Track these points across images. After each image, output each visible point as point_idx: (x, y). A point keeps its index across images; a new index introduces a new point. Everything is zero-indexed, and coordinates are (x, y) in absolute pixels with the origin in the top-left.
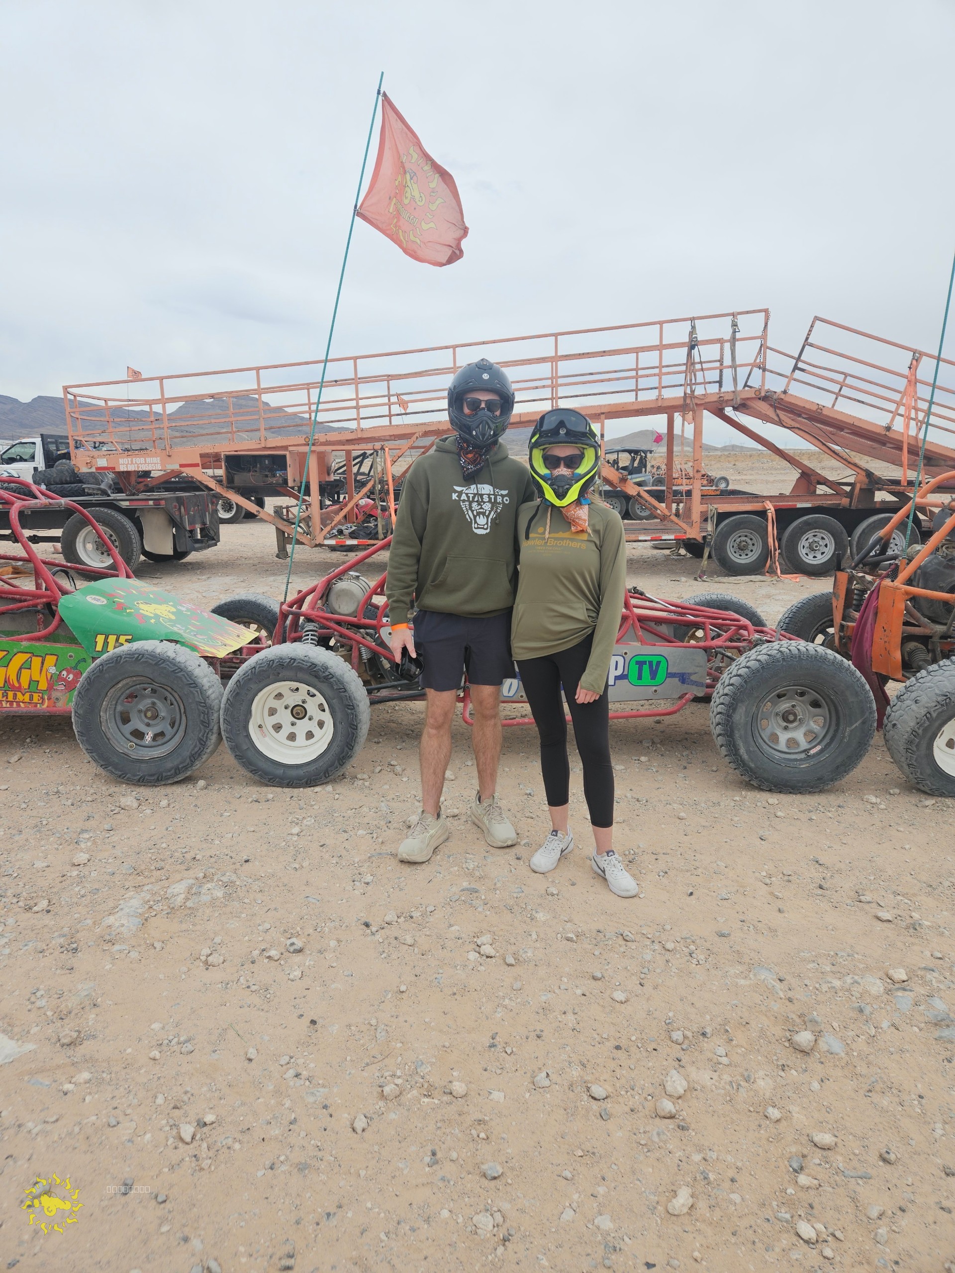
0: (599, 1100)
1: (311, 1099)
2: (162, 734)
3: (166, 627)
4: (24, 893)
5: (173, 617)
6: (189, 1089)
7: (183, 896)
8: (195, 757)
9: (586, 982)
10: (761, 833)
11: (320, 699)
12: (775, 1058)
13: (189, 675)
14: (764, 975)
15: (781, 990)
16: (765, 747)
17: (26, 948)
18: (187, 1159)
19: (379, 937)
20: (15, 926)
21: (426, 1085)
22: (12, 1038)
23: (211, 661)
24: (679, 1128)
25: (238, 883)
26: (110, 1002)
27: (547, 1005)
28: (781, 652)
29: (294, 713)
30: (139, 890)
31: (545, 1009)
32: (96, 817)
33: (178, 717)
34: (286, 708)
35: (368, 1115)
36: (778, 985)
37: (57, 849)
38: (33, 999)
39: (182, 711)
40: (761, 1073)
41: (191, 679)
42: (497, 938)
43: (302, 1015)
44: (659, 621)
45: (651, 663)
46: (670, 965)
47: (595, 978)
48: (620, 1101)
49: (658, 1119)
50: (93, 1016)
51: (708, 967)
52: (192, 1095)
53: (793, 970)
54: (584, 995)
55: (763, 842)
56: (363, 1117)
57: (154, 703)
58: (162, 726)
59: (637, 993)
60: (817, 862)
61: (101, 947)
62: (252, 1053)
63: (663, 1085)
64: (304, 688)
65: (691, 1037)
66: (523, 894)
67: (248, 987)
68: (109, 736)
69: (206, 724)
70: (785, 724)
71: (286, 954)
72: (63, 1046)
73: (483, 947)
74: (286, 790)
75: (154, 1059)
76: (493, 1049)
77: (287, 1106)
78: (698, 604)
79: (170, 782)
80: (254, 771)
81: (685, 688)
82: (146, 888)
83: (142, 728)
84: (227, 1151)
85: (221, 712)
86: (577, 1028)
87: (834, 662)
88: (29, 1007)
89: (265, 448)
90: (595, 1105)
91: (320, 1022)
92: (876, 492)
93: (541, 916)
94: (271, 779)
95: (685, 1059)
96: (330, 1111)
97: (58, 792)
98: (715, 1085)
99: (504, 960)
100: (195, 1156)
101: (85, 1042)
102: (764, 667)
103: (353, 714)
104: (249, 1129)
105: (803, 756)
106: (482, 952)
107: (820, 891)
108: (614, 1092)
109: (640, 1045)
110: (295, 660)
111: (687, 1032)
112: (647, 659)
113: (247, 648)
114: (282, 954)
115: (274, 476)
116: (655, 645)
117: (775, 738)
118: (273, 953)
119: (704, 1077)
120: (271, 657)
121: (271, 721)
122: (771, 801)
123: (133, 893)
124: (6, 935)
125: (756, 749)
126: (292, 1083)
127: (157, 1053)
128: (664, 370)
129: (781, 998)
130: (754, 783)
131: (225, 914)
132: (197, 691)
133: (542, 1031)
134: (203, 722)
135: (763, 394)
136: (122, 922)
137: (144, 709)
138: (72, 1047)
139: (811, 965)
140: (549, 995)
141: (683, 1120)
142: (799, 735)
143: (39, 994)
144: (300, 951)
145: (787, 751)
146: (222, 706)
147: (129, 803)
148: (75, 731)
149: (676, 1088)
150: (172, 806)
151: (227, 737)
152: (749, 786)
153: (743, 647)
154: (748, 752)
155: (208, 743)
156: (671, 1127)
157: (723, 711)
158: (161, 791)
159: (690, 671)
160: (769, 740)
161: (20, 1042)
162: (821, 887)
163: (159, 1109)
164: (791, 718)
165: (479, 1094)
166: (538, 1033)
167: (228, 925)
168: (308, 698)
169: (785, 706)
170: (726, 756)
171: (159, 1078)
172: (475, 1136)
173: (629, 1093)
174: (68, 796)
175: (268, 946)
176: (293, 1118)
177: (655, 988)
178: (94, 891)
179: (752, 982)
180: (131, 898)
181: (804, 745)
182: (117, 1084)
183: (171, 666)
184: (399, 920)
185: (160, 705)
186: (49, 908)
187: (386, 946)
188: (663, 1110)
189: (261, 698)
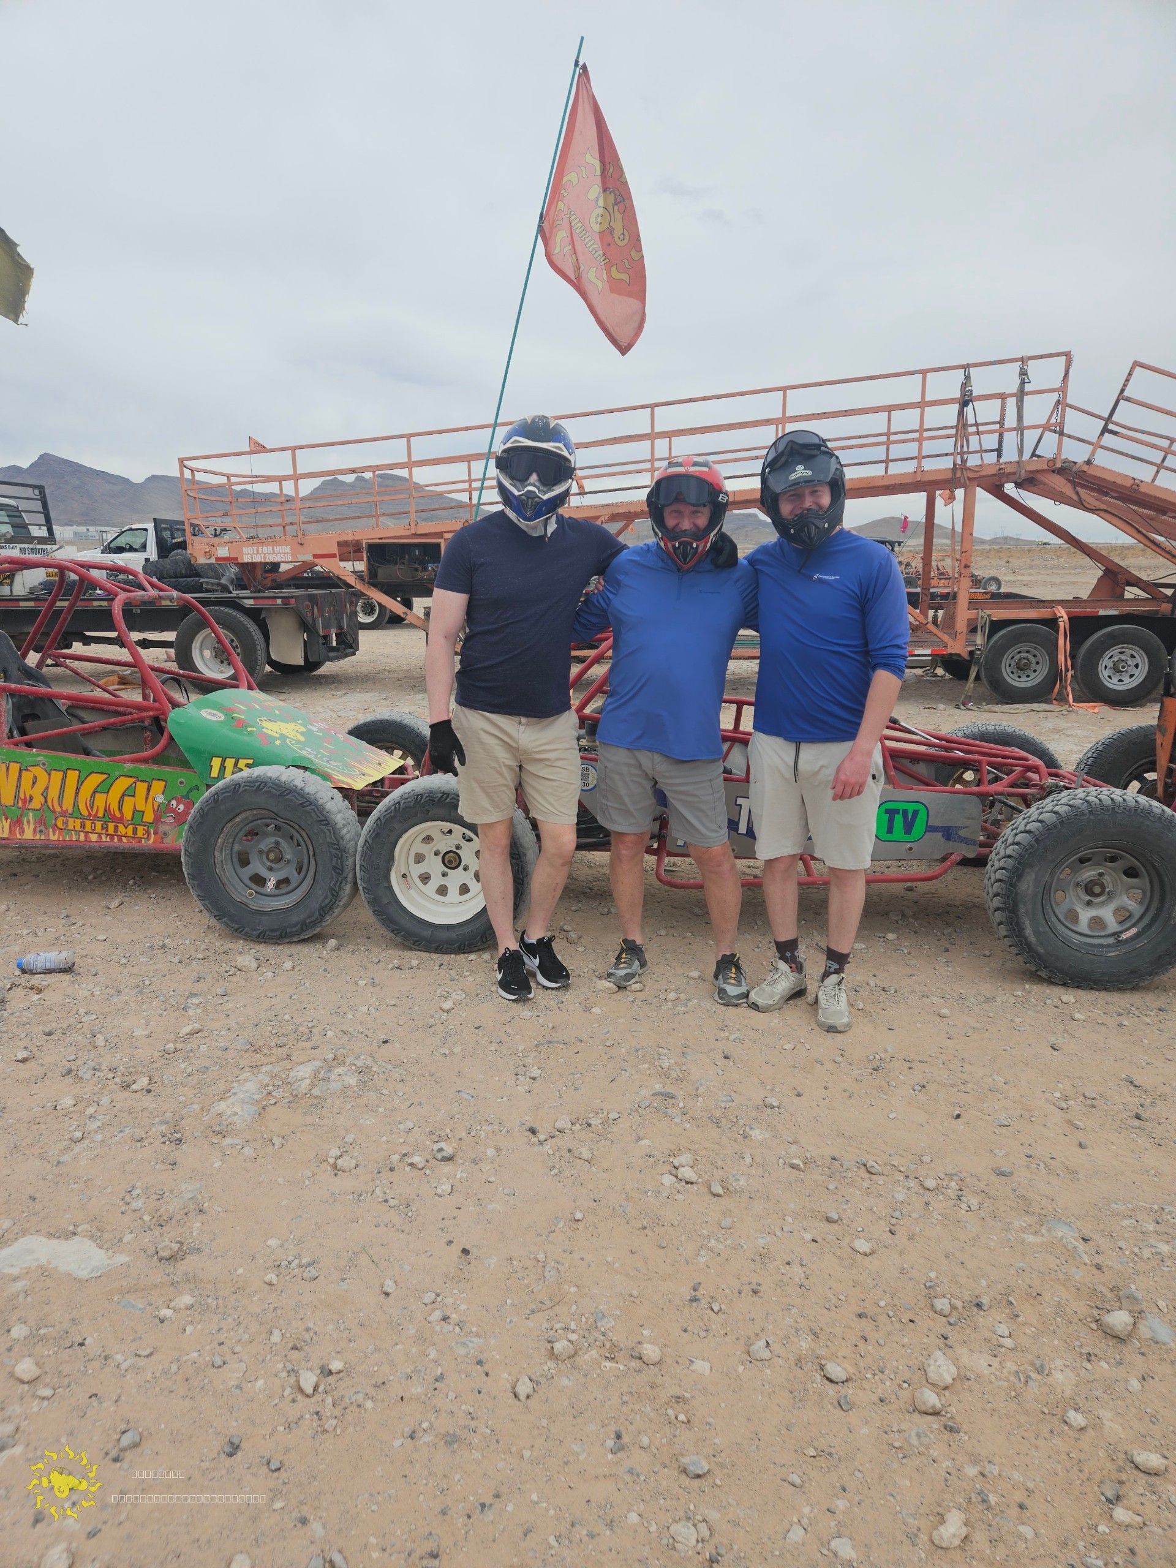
0: (837, 1383)
1: (462, 1351)
2: (286, 881)
3: (293, 750)
4: (121, 1068)
5: (302, 739)
6: (311, 1325)
7: (308, 1081)
8: (326, 910)
9: (817, 1225)
10: (1053, 1040)
12: (1077, 1343)
13: (320, 810)
14: (1061, 1231)
15: (1086, 1253)
16: (1060, 927)
17: (122, 1134)
18: (308, 1416)
19: (547, 1148)
20: (110, 1106)
21: (608, 1345)
22: (101, 1247)
23: (347, 793)
24: (945, 1428)
25: (374, 1069)
26: (219, 1209)
27: (765, 1251)
28: (1087, 802)
29: (446, 861)
30: (256, 1071)
31: (763, 1257)
32: (208, 978)
33: (306, 861)
34: (436, 854)
35: (533, 1377)
36: (1081, 1246)
37: (161, 1015)
38: (127, 1199)
39: (311, 853)
40: (1059, 1363)
41: (323, 815)
42: (699, 1158)
43: (451, 1242)
44: (915, 757)
45: (905, 812)
46: (931, 1209)
47: (829, 1220)
48: (865, 1386)
49: (916, 1415)
50: (198, 1224)
51: (983, 1215)
52: (315, 1333)
53: (1102, 1226)
54: (814, 1241)
55: (1055, 1053)
56: (527, 1380)
57: (277, 843)
58: (289, 872)
59: (886, 1244)
60: (1131, 1082)
61: (209, 1139)
62: (389, 1285)
63: (923, 1369)
64: (458, 831)
65: (961, 1309)
66: (734, 1104)
67: (386, 1201)
68: (225, 880)
69: (339, 870)
70: (1088, 898)
71: (433, 1162)
72: (161, 1259)
73: (681, 1170)
74: (434, 956)
75: (270, 1284)
76: (694, 1304)
77: (432, 1356)
78: (968, 737)
79: (295, 939)
80: (395, 931)
81: (950, 846)
82: (264, 1069)
83: (264, 872)
84: (357, 1410)
85: (358, 857)
86: (806, 1283)
87: (1161, 817)
88: (123, 1208)
89: (416, 535)
90: (831, 1389)
91: (474, 1252)
93: (756, 1134)
94: (416, 941)
95: (954, 1336)
96: (486, 1368)
97: (164, 946)
98: (995, 1375)
99: (709, 1188)
100: (317, 1413)
101: (188, 1256)
102: (1063, 821)
104: (384, 1383)
105: (1111, 940)
106: (680, 1176)
107: (1137, 1123)
108: (857, 1373)
109: (891, 1314)
110: (448, 795)
111: (956, 1301)
112: (901, 806)
113: (390, 779)
114: (427, 1161)
115: (425, 569)
116: (912, 789)
117: (1074, 917)
118: (416, 1159)
119: (980, 1362)
120: (418, 790)
121: (416, 870)
122: (1065, 998)
123: (248, 1074)
124: (99, 1118)
125: (1048, 929)
126: (438, 1328)
127: (274, 1276)
128: (926, 434)
129: (1086, 1264)
130: (1043, 974)
131: (359, 1107)
132: (329, 830)
133: (759, 1285)
134: (335, 868)
135: (1058, 465)
136: (235, 1109)
137: (265, 849)
138: (172, 1262)
139: (1127, 1222)
140: (769, 1238)
141: (952, 1418)
142: (1107, 913)
143: (135, 1193)
144: (450, 1159)
145: (1089, 933)
146: (359, 849)
147: (246, 963)
148: (185, 873)
149: (942, 1375)
150: (296, 970)
151: (363, 888)
152: (1035, 977)
153: (1031, 794)
154: (1036, 932)
155: (341, 894)
156: (935, 1426)
157: (1004, 878)
158: (285, 950)
159: (957, 825)
160: (1066, 918)
161: (110, 1253)
162: (1138, 1117)
163: (274, 1348)
164: (1097, 890)
165: (677, 1362)
166: (755, 1287)
167: (362, 1121)
168: (463, 843)
169: (1089, 874)
170: (1005, 937)
171: (275, 1309)
172: (673, 1417)
173: (877, 1377)
174: (176, 951)
175: (411, 1150)
176: (439, 1374)
177: (911, 1238)
178: (203, 1070)
179: (1045, 1240)
180: (246, 1081)
181: (1113, 925)
182: (225, 1313)
183: (299, 798)
184: (573, 1128)
185: (284, 845)
186: (149, 1087)
187: (557, 1159)
188: (924, 1403)
189: (406, 841)
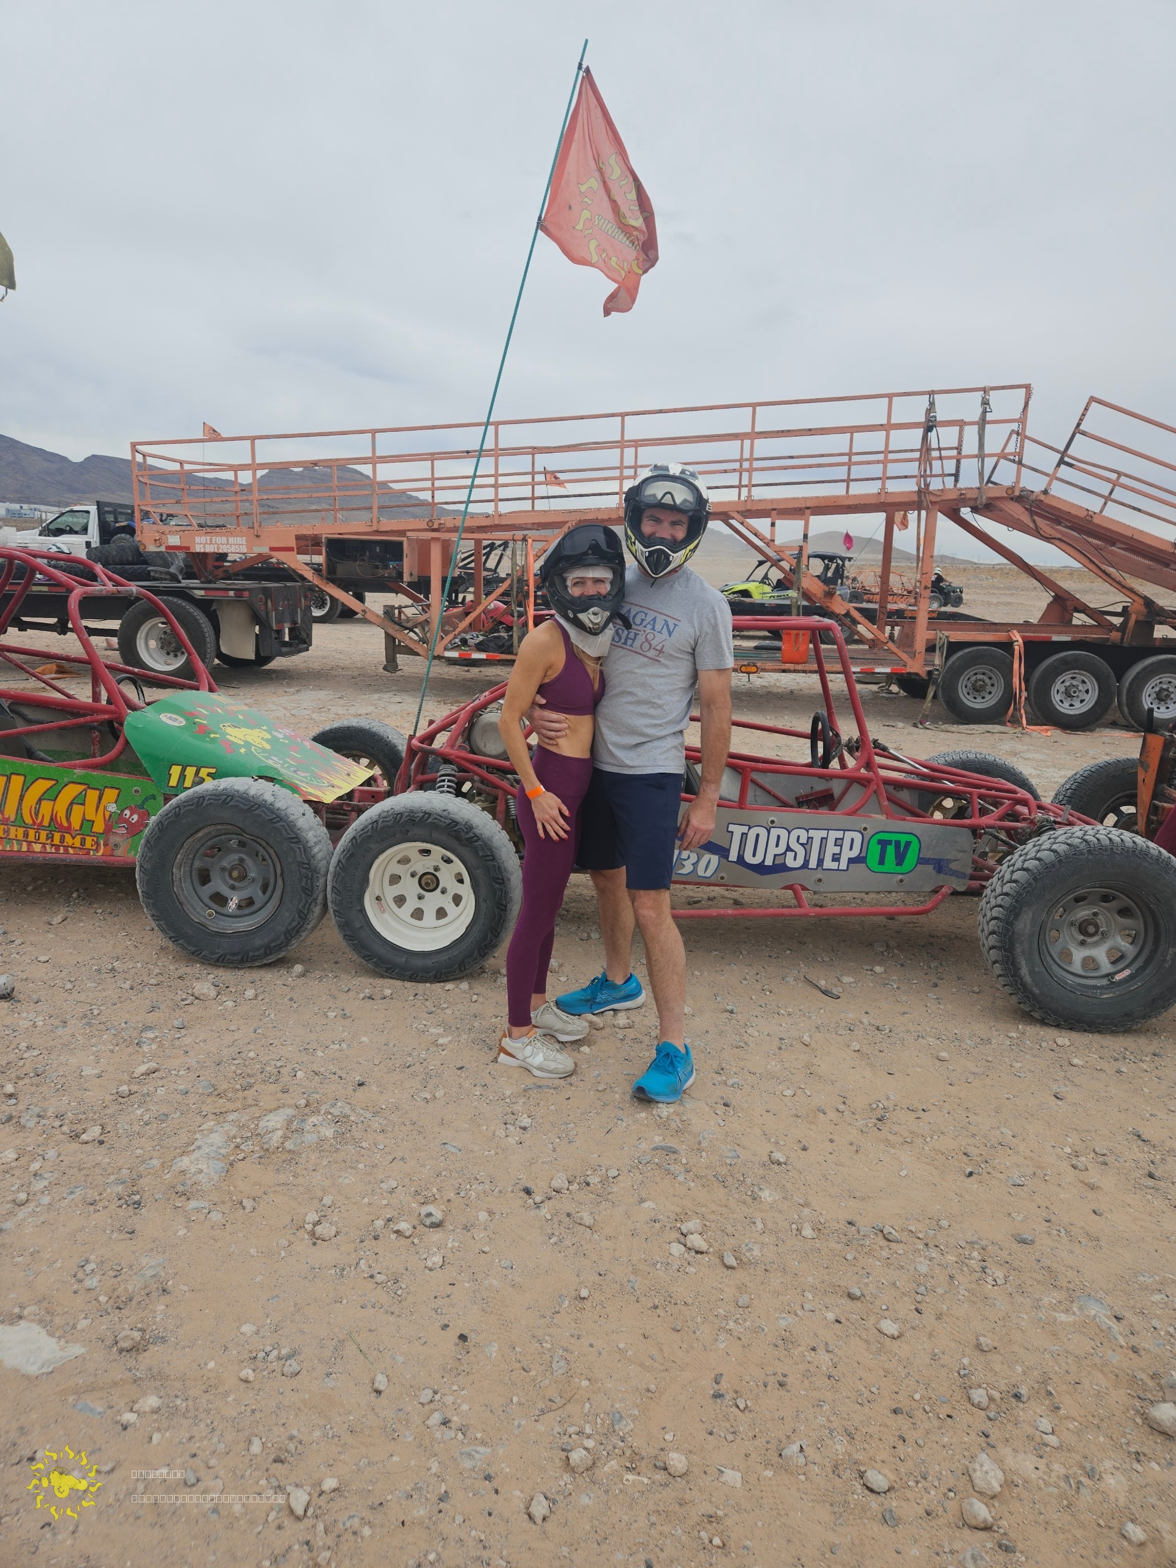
0: (879, 1493)
1: (468, 1464)
2: (250, 902)
3: (258, 759)
4: (70, 1114)
5: (268, 747)
6: (295, 1433)
7: (280, 1133)
8: (292, 933)
9: (839, 1301)
10: (1055, 1088)
11: (458, 866)
12: (1124, 1440)
13: (291, 826)
14: (1094, 1309)
15: (1120, 1333)
16: (1054, 967)
17: (72, 1196)
18: (296, 1547)
19: (545, 1211)
20: (57, 1161)
21: (628, 1452)
22: (51, 1334)
23: (317, 806)
24: (1000, 1546)
25: (352, 1118)
26: (185, 1288)
27: (788, 1334)
28: (1086, 841)
29: (423, 883)
30: (221, 1119)
31: (786, 1341)
32: (162, 1007)
33: (272, 880)
34: (413, 875)
35: (548, 1495)
36: (1113, 1323)
37: (112, 1051)
38: (80, 1275)
39: (279, 872)
40: (1108, 1464)
41: (293, 832)
42: (708, 1224)
43: (446, 1326)
44: (898, 785)
45: (898, 843)
46: (956, 1283)
47: (851, 1297)
48: (909, 1496)
49: (966, 1531)
50: (162, 1307)
51: (1010, 1290)
52: (301, 1442)
53: (1132, 1302)
54: (838, 1321)
55: (1059, 1103)
56: (542, 1498)
57: (242, 860)
58: (253, 891)
59: (914, 1325)
60: (1139, 1136)
61: (171, 1202)
62: (381, 1382)
63: (967, 1474)
64: (438, 851)
65: (998, 1400)
66: (739, 1161)
67: (372, 1277)
68: (183, 899)
69: (308, 891)
70: (1082, 937)
71: (420, 1228)
72: (121, 1351)
73: (690, 1237)
74: (408, 984)
75: (246, 1381)
76: (719, 1401)
77: (434, 1470)
78: (950, 765)
79: (257, 964)
80: (368, 957)
81: (941, 879)
82: (231, 1117)
83: (225, 891)
84: (352, 1538)
85: (330, 878)
86: (834, 1373)
87: (1158, 859)
88: (75, 1287)
89: (377, 532)
90: (873, 1502)
91: (472, 1337)
92: (1156, 626)
93: (766, 1195)
94: (389, 968)
95: (995, 1433)
96: (496, 1483)
97: (113, 970)
98: (1044, 1480)
99: (722, 1258)
100: (307, 1543)
101: (151, 1347)
102: (1062, 860)
103: (501, 890)
104: (381, 1504)
105: (1105, 982)
106: (689, 1245)
107: (1150, 1182)
108: (898, 1480)
109: (928, 1408)
110: (430, 814)
111: (993, 1392)
112: (894, 837)
113: (361, 791)
114: (415, 1228)
115: (386, 567)
116: (905, 820)
117: (1067, 955)
118: (403, 1226)
119: (1026, 1464)
120: (398, 809)
121: (391, 892)
122: (1060, 1041)
123: (212, 1123)
124: (46, 1176)
125: (1043, 969)
126: (438, 1435)
127: (250, 1371)
128: (891, 456)
129: (1121, 1347)
130: (1036, 1015)
131: (337, 1162)
132: (299, 848)
133: (785, 1376)
134: (304, 889)
135: (1017, 493)
136: (200, 1166)
137: (228, 867)
138: (134, 1354)
139: (1157, 1297)
140: (791, 1319)
141: (1005, 1534)
142: (1100, 954)
143: (89, 1268)
144: (437, 1225)
145: (1083, 973)
146: (331, 869)
147: (205, 991)
148: (140, 891)
149: (989, 1483)
150: (260, 998)
151: (334, 911)
152: (1027, 1017)
153: (1021, 828)
154: (1032, 973)
155: (310, 917)
156: (989, 1545)
157: (1001, 916)
158: (246, 976)
159: (949, 857)
160: (1059, 958)
161: (63, 1341)
162: (1151, 1176)
163: (254, 1461)
164: (1091, 929)
165: (705, 1473)
166: (781, 1378)
167: (340, 1180)
168: (443, 866)
169: (1083, 913)
170: (1000, 976)
171: (253, 1411)
172: (707, 1541)
173: (920, 1485)
174: (126, 976)
175: (395, 1214)
176: (443, 1491)
177: (939, 1317)
178: (163, 1117)
179: (1077, 1319)
180: (211, 1131)
181: (1106, 967)
182: (196, 1417)
183: (268, 813)
184: (571, 1187)
185: (249, 862)
186: (102, 1138)
187: (556, 1226)
188: (975, 1517)
189: (382, 862)
